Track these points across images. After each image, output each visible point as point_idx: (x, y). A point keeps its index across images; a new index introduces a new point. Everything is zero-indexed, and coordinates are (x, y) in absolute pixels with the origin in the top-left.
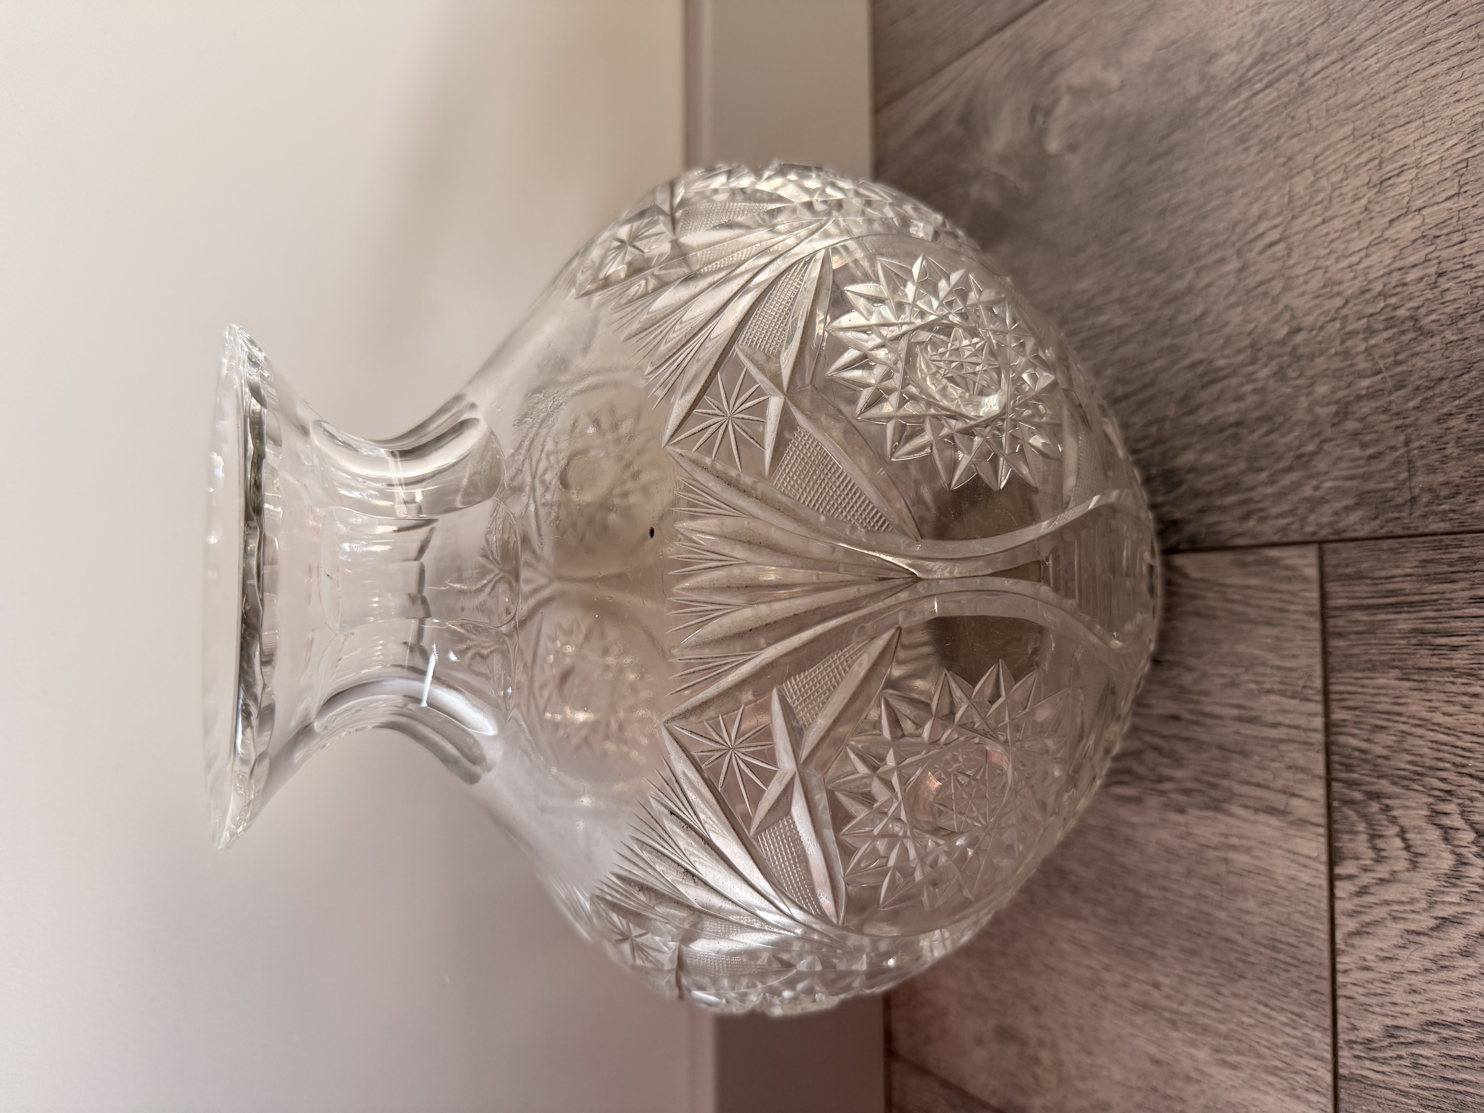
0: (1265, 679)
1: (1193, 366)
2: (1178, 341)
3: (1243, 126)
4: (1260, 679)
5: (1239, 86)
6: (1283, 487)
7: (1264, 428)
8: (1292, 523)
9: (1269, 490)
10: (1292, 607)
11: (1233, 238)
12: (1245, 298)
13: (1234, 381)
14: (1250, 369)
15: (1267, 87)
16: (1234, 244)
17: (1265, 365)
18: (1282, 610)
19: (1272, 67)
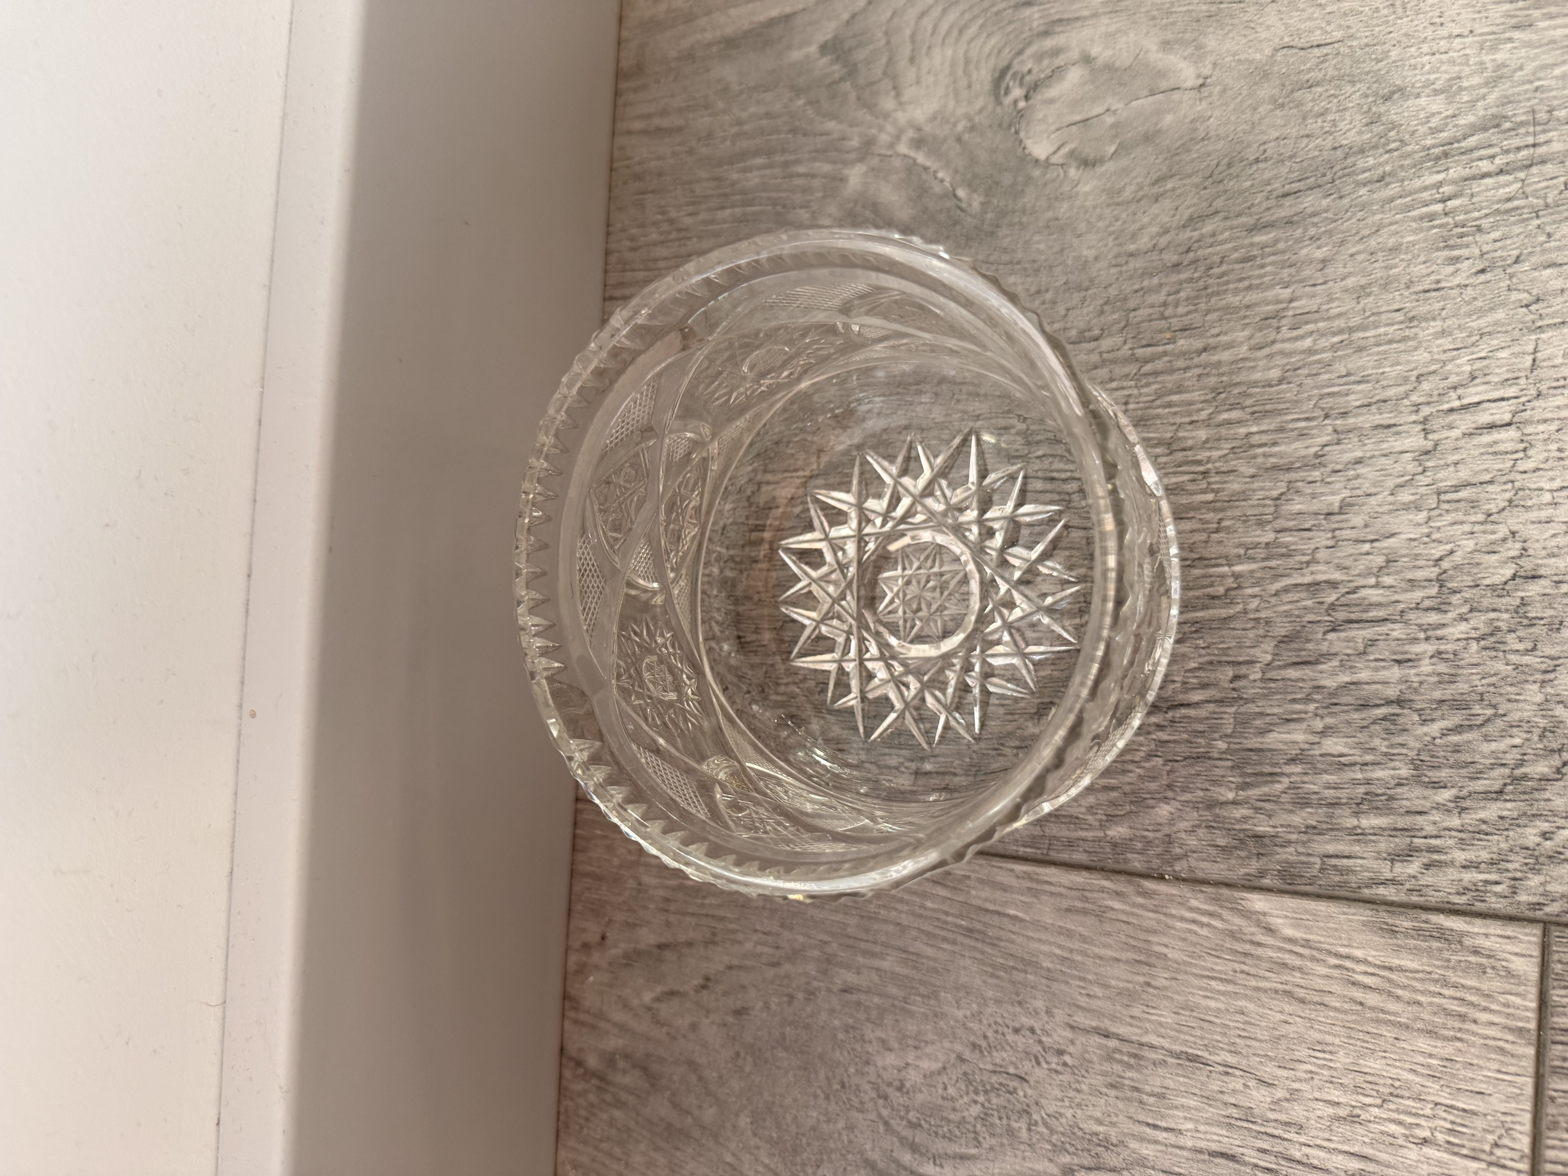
0: (1422, 1121)
1: (1314, 586)
2: (1287, 538)
3: (1449, 220)
4: (1410, 1120)
5: (1446, 155)
6: (1484, 822)
7: (1455, 719)
8: (1497, 883)
9: (1455, 822)
10: (1484, 1017)
11: (1415, 398)
12: (1432, 502)
13: (1398, 631)
14: (1433, 618)
15: (1501, 172)
16: (1417, 407)
17: (1463, 618)
18: (1463, 1017)
19: (1517, 142)
